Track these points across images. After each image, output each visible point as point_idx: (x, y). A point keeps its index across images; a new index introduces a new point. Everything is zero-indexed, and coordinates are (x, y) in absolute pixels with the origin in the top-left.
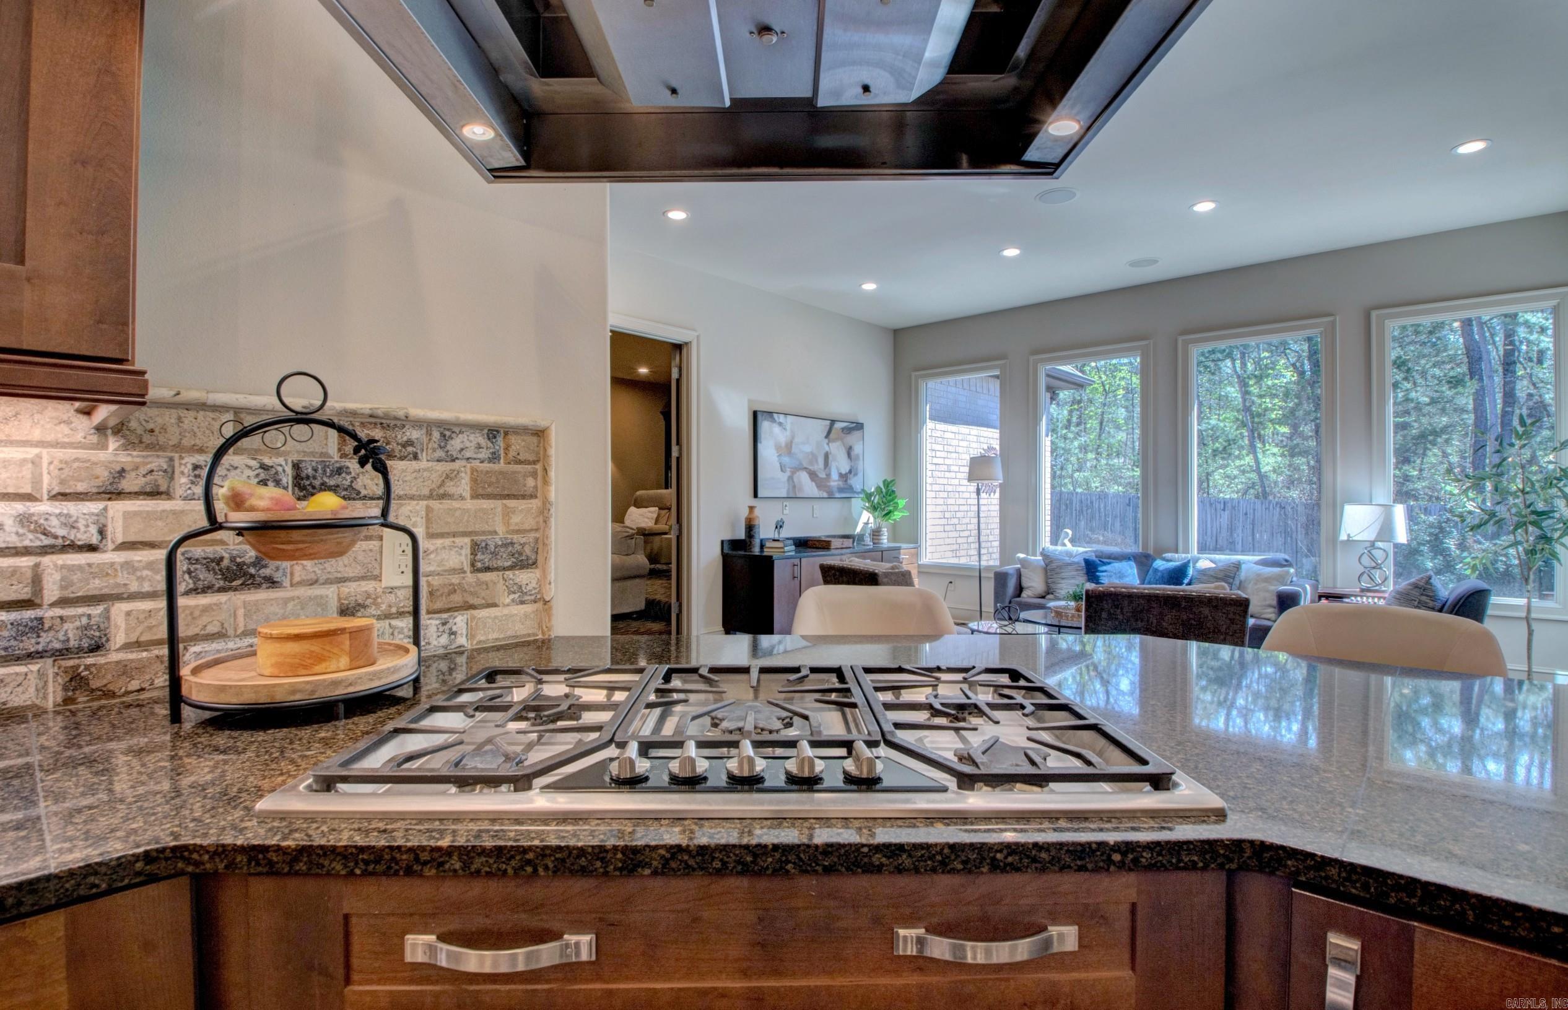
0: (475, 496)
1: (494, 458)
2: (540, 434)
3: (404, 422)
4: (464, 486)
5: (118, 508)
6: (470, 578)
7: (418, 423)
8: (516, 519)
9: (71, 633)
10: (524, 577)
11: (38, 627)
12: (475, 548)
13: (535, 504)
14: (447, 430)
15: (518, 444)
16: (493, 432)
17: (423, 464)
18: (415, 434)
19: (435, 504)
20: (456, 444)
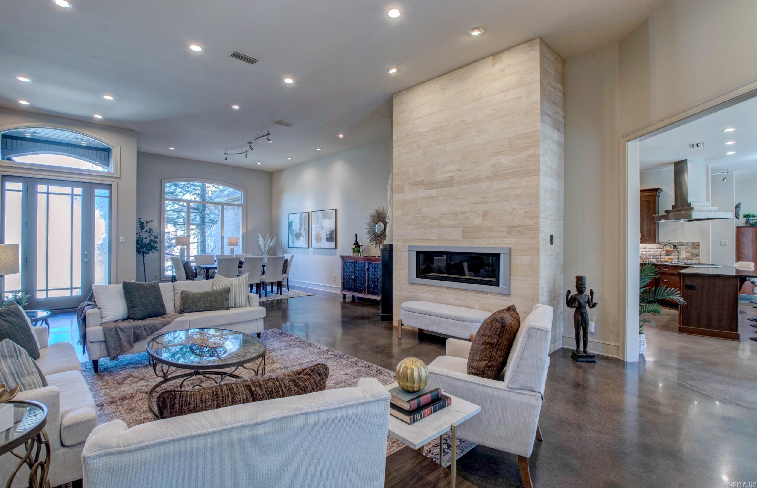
0: (691, 249)
1: (693, 245)
2: (699, 243)
3: (683, 243)
4: (690, 248)
5: (660, 249)
6: (690, 257)
7: (684, 243)
8: (696, 252)
9: (657, 257)
10: (697, 257)
11: (655, 257)
12: (691, 254)
13: (698, 250)
14: (688, 243)
15: (696, 244)
16: (693, 243)
17: (685, 246)
18: (684, 244)
19: (687, 250)
20: (689, 244)
